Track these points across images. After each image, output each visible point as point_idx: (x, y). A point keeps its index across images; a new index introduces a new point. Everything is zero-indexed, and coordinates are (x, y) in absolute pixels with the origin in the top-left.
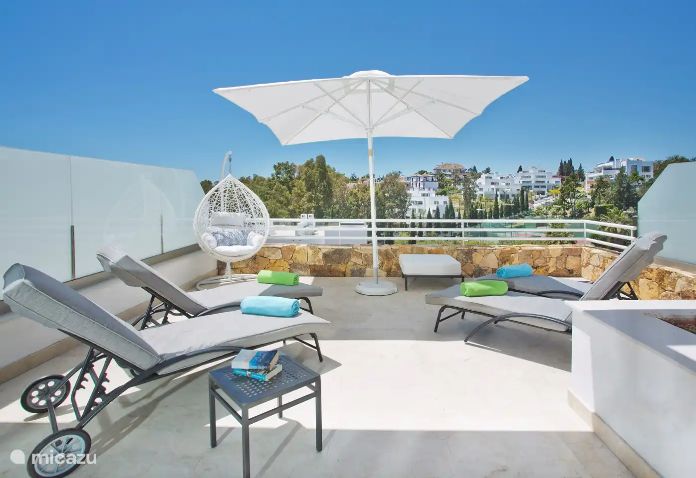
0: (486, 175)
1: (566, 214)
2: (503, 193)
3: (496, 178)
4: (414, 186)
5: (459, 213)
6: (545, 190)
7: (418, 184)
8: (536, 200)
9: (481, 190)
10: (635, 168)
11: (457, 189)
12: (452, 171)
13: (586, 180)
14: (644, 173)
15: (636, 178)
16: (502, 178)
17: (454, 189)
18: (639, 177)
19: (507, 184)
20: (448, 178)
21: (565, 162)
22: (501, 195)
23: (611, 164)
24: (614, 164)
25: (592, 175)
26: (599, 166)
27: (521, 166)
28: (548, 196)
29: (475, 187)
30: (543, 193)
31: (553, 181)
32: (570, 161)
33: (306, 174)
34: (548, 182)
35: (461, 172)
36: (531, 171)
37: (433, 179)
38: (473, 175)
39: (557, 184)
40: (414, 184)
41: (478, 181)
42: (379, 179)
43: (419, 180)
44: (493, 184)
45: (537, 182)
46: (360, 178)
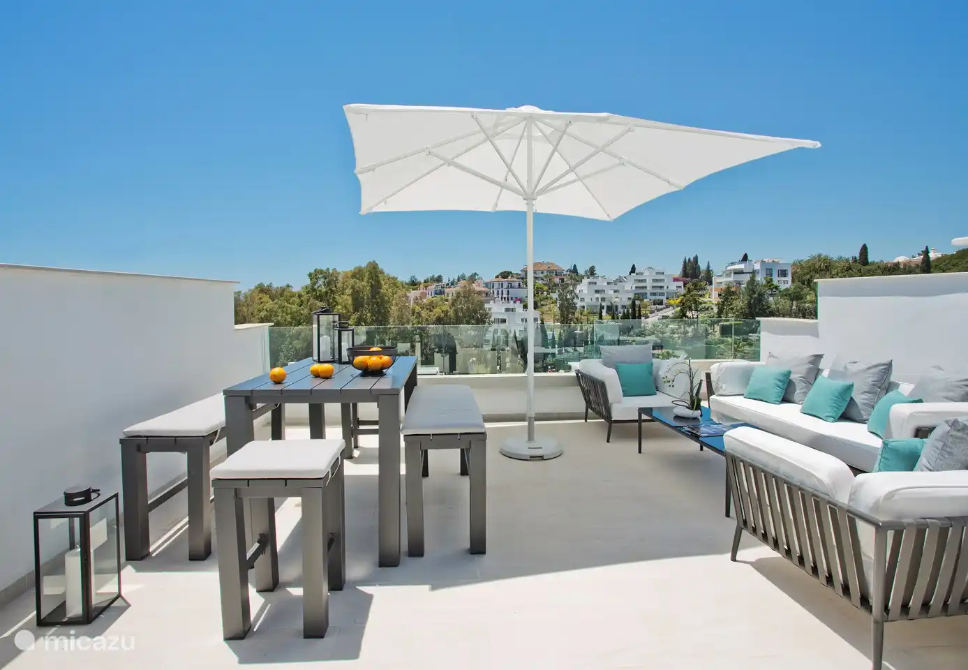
0: (589, 280)
1: (688, 333)
2: (609, 304)
3: (601, 284)
4: (496, 296)
5: (553, 334)
6: (664, 298)
7: (500, 292)
8: (652, 312)
9: (583, 300)
10: (769, 272)
11: (551, 298)
12: (545, 274)
13: (713, 286)
14: (780, 279)
15: (770, 286)
16: (609, 283)
17: (547, 298)
18: (772, 284)
19: (615, 291)
20: (540, 282)
21: (689, 260)
22: (608, 307)
23: (741, 266)
24: (745, 266)
25: (719, 280)
26: (729, 268)
27: (634, 265)
28: (667, 307)
29: (573, 298)
30: (661, 303)
31: (673, 287)
32: (696, 259)
33: (353, 288)
34: (668, 287)
35: (556, 275)
36: (646, 273)
37: (519, 284)
38: (572, 278)
39: (679, 289)
40: (496, 292)
41: (579, 288)
42: (448, 284)
43: (502, 287)
44: (597, 291)
45: (653, 287)
46: (422, 281)
